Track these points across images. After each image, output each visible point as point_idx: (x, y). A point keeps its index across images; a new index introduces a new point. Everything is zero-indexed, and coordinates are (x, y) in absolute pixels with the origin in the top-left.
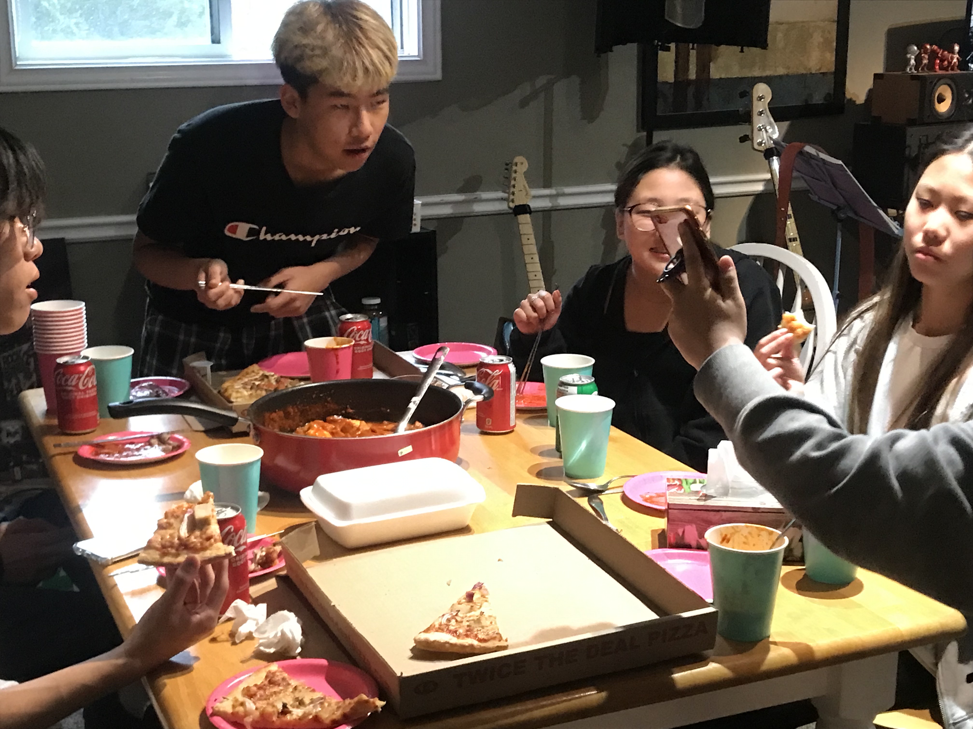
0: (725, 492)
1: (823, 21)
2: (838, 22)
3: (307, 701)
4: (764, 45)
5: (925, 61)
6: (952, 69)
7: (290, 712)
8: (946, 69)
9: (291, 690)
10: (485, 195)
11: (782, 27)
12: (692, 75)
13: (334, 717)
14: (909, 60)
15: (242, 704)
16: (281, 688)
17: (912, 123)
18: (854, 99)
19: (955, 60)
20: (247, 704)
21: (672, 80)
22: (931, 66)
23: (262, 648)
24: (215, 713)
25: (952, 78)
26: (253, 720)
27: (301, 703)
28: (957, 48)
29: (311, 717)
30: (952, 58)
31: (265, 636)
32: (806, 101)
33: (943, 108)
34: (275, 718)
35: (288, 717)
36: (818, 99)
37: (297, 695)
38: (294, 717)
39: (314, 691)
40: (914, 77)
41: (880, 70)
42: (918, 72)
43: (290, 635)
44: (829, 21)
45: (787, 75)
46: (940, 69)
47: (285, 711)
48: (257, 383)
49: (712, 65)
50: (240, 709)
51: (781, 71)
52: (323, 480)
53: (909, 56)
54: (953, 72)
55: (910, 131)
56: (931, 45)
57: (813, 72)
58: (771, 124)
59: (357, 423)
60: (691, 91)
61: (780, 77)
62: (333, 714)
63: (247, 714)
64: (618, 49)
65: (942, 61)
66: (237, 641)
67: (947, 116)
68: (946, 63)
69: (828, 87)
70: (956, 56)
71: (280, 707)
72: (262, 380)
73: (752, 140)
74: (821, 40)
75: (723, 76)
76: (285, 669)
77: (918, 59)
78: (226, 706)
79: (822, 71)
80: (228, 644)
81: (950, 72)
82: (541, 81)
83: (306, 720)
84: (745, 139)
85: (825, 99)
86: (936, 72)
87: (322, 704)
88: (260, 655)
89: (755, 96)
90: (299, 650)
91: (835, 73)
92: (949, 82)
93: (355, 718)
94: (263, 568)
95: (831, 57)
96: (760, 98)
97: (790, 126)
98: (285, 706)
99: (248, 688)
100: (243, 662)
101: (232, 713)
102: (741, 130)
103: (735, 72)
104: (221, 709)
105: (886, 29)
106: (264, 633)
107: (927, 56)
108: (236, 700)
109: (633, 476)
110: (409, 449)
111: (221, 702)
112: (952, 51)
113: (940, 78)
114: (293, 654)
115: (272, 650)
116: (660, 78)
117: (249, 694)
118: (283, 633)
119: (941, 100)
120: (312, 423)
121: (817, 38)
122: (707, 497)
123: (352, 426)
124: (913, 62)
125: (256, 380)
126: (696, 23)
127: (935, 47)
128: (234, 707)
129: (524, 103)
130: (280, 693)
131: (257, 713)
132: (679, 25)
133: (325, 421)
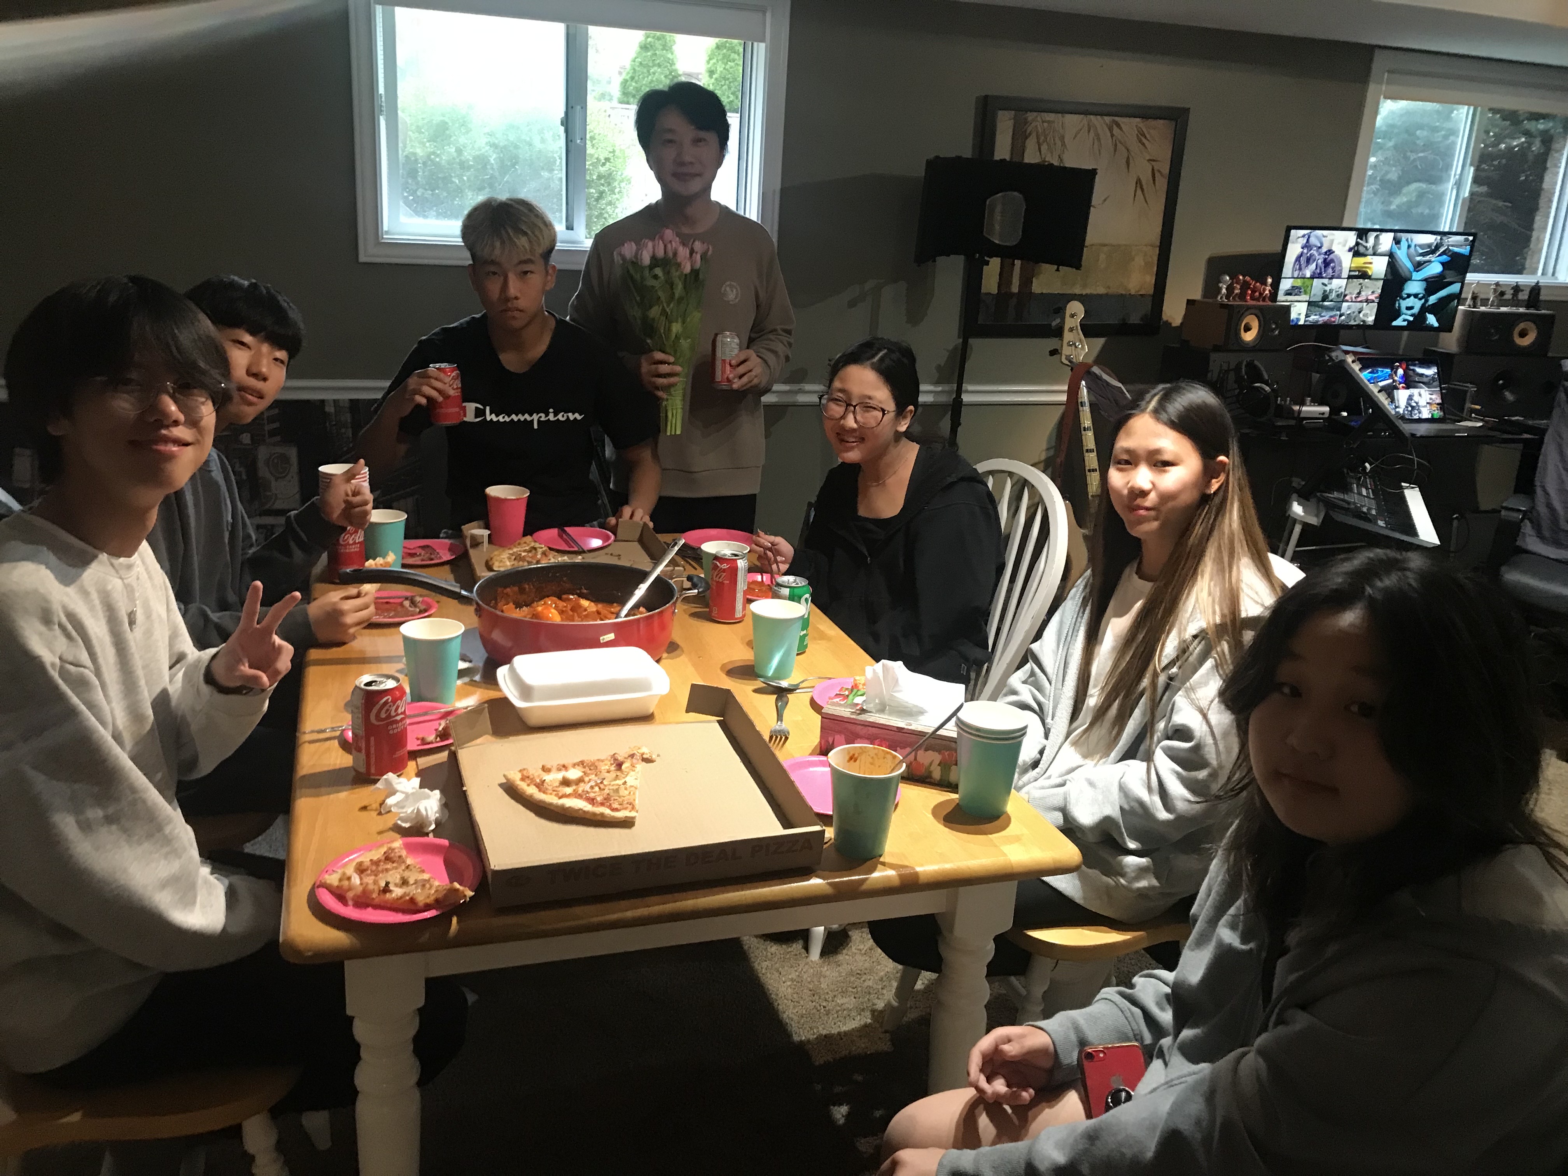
0: (882, 710)
1: (1146, 245)
2: (1160, 247)
3: (411, 881)
4: (1078, 267)
5: (1237, 291)
6: (1264, 300)
7: (390, 891)
8: (1258, 300)
9: (403, 867)
10: (808, 387)
11: (1105, 249)
12: (1015, 289)
13: (428, 901)
14: (1221, 289)
15: (349, 878)
16: (395, 865)
17: (1217, 349)
18: (1170, 321)
19: (1267, 292)
20: (353, 879)
21: (995, 291)
22: (1242, 296)
23: (399, 822)
24: (324, 885)
25: (1261, 309)
26: (354, 896)
27: (404, 882)
28: (1270, 280)
29: (408, 898)
30: (1264, 290)
31: (404, 810)
32: (1124, 320)
33: (1249, 337)
34: (374, 896)
35: (388, 895)
36: (1135, 319)
37: (406, 874)
38: (394, 895)
39: (423, 871)
40: (1223, 306)
41: (1197, 295)
42: (1229, 301)
43: (424, 813)
44: (1151, 245)
45: (1107, 295)
46: (1252, 298)
47: (386, 890)
48: (523, 554)
49: (1034, 280)
50: (346, 883)
51: (1101, 290)
52: (520, 661)
53: (1221, 285)
54: (1264, 304)
55: (1214, 356)
56: (1244, 276)
57: (1133, 292)
58: (1080, 341)
59: (585, 603)
60: (1013, 302)
61: (1100, 296)
62: (428, 897)
63: (350, 889)
64: (941, 260)
65: (1254, 291)
66: (383, 812)
67: (1251, 345)
68: (1257, 294)
69: (1147, 307)
70: (1269, 288)
71: (383, 884)
72: (530, 551)
73: (1061, 354)
74: (1143, 264)
75: (1044, 292)
76: (408, 847)
77: (1230, 289)
78: (333, 879)
79: (1141, 293)
80: (374, 814)
81: (1261, 303)
82: (869, 285)
83: (403, 899)
84: (1054, 352)
85: (1142, 319)
86: (1246, 301)
87: (424, 886)
88: (398, 829)
89: (1068, 312)
90: (433, 827)
91: (1153, 296)
92: (1257, 312)
93: (447, 903)
94: (442, 740)
95: (1150, 279)
96: (1072, 316)
97: (1106, 342)
98: (387, 884)
99: (360, 864)
100: (380, 833)
101: (337, 887)
102: (1051, 343)
103: (1056, 288)
104: (328, 882)
105: (1207, 257)
106: (403, 807)
107: (1238, 287)
108: (344, 874)
109: (830, 679)
110: (611, 636)
111: (330, 875)
112: (1265, 284)
113: (1249, 308)
114: (426, 831)
115: (407, 825)
116: (983, 290)
117: (361, 870)
118: (418, 810)
119: (1248, 329)
120: (546, 599)
121: (1139, 261)
122: (863, 711)
123: (580, 606)
124: (1224, 291)
125: (525, 551)
126: (1012, 242)
127: (1248, 279)
128: (340, 880)
129: (852, 304)
130: (390, 870)
131: (361, 888)
132: (997, 242)
133: (560, 598)
